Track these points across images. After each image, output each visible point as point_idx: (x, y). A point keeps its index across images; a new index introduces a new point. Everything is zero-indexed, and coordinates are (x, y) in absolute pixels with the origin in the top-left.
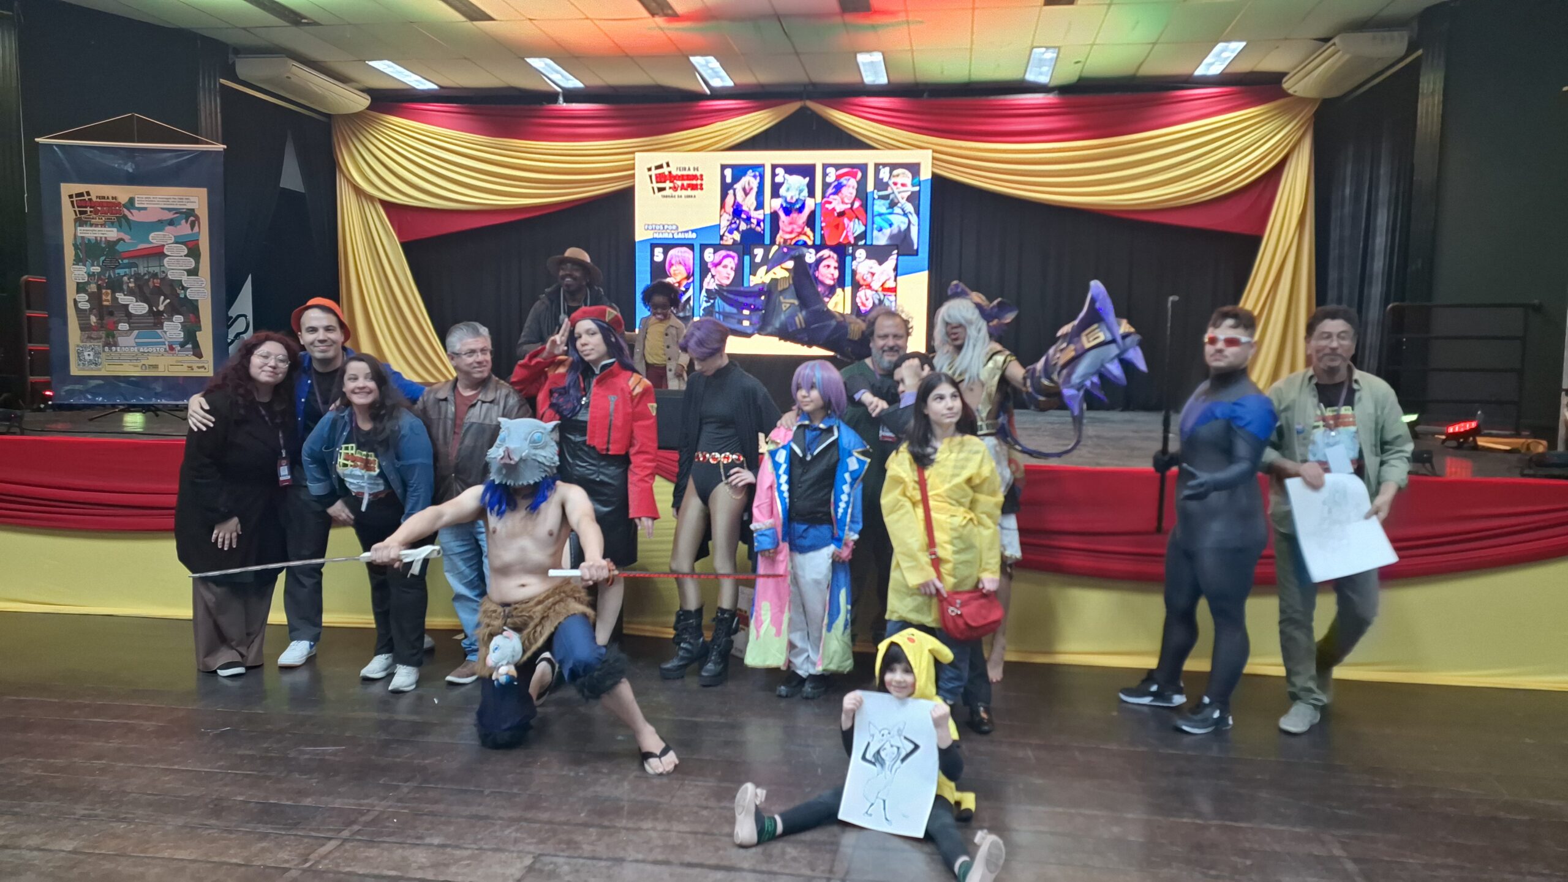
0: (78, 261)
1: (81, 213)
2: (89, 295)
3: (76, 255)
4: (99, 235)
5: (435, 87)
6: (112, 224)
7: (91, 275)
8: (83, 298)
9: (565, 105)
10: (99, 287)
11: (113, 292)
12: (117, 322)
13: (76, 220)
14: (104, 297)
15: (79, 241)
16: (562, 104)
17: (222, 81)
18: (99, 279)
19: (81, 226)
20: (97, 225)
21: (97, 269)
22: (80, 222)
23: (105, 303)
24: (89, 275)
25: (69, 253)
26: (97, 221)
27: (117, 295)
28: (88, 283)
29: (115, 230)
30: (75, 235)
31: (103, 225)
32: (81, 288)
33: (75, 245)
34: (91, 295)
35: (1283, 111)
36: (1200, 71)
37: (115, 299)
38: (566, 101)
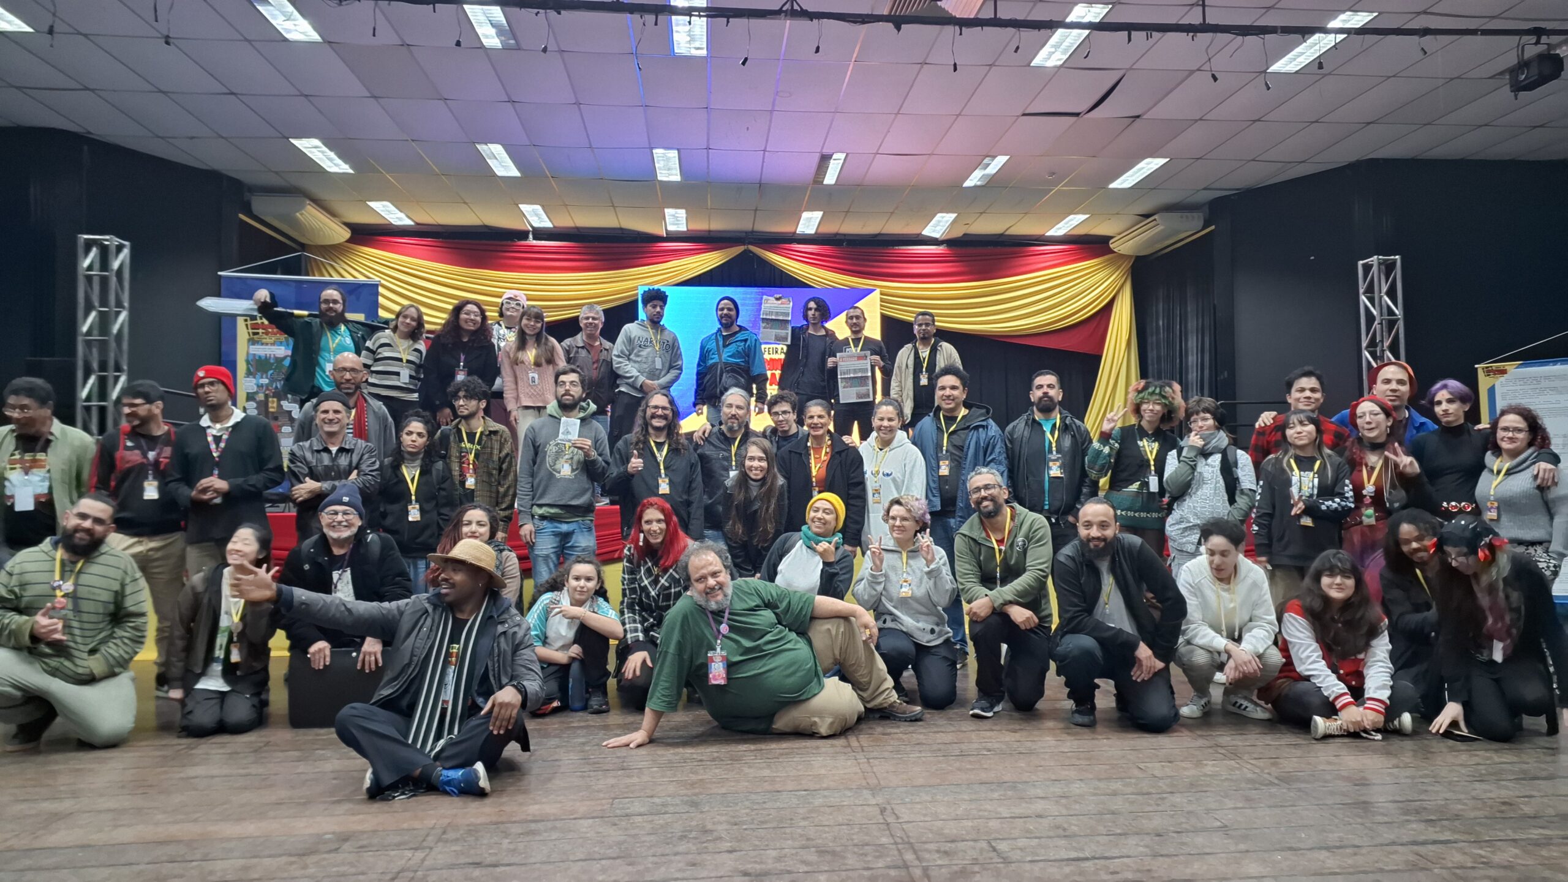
0: (249, 373)
1: (255, 334)
2: (257, 403)
3: (248, 369)
4: (268, 353)
5: (412, 223)
6: (281, 344)
7: (260, 386)
8: (253, 404)
9: (535, 242)
10: (267, 396)
11: (279, 400)
12: (281, 426)
13: (249, 340)
14: (270, 405)
15: (250, 358)
16: (531, 241)
17: (241, 216)
18: (267, 389)
19: (253, 344)
20: (267, 344)
21: (265, 381)
22: (252, 341)
23: (271, 410)
24: (258, 386)
25: (241, 367)
26: (268, 340)
27: (282, 403)
28: (256, 393)
29: (283, 348)
30: (248, 353)
31: (273, 344)
32: (250, 397)
33: (248, 362)
34: (259, 403)
35: (1110, 263)
36: (1049, 233)
37: (280, 406)
38: (535, 238)
